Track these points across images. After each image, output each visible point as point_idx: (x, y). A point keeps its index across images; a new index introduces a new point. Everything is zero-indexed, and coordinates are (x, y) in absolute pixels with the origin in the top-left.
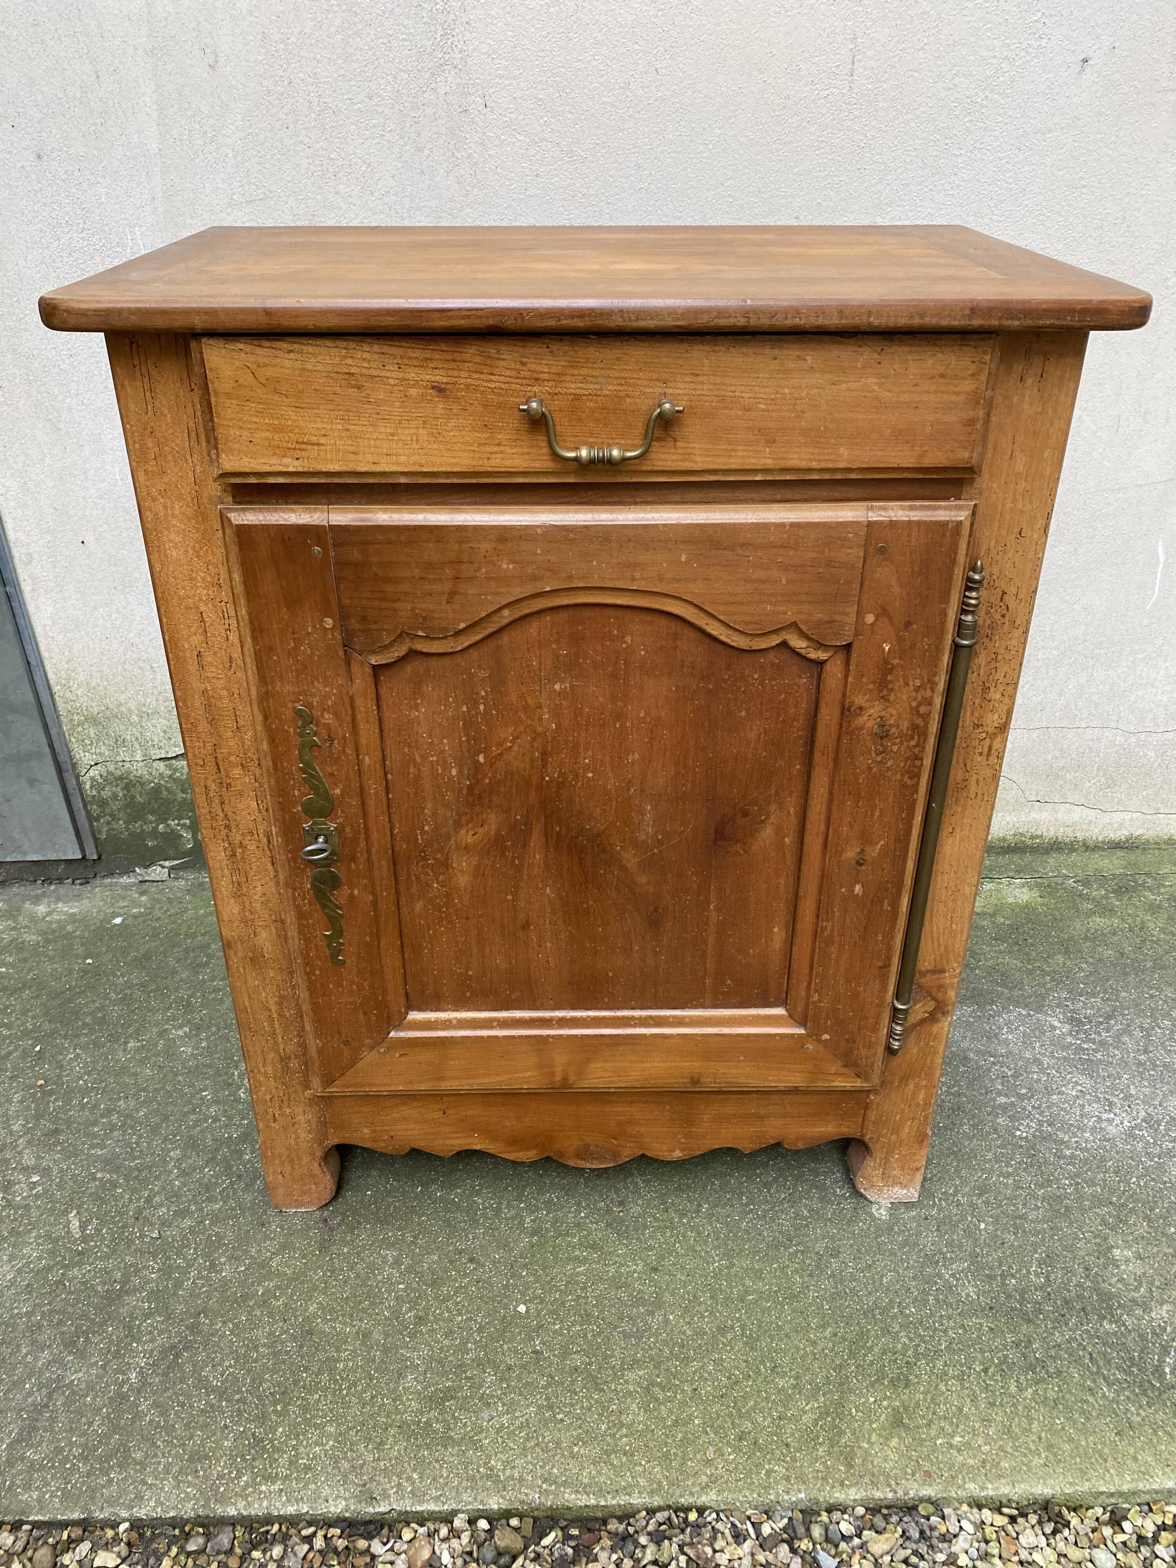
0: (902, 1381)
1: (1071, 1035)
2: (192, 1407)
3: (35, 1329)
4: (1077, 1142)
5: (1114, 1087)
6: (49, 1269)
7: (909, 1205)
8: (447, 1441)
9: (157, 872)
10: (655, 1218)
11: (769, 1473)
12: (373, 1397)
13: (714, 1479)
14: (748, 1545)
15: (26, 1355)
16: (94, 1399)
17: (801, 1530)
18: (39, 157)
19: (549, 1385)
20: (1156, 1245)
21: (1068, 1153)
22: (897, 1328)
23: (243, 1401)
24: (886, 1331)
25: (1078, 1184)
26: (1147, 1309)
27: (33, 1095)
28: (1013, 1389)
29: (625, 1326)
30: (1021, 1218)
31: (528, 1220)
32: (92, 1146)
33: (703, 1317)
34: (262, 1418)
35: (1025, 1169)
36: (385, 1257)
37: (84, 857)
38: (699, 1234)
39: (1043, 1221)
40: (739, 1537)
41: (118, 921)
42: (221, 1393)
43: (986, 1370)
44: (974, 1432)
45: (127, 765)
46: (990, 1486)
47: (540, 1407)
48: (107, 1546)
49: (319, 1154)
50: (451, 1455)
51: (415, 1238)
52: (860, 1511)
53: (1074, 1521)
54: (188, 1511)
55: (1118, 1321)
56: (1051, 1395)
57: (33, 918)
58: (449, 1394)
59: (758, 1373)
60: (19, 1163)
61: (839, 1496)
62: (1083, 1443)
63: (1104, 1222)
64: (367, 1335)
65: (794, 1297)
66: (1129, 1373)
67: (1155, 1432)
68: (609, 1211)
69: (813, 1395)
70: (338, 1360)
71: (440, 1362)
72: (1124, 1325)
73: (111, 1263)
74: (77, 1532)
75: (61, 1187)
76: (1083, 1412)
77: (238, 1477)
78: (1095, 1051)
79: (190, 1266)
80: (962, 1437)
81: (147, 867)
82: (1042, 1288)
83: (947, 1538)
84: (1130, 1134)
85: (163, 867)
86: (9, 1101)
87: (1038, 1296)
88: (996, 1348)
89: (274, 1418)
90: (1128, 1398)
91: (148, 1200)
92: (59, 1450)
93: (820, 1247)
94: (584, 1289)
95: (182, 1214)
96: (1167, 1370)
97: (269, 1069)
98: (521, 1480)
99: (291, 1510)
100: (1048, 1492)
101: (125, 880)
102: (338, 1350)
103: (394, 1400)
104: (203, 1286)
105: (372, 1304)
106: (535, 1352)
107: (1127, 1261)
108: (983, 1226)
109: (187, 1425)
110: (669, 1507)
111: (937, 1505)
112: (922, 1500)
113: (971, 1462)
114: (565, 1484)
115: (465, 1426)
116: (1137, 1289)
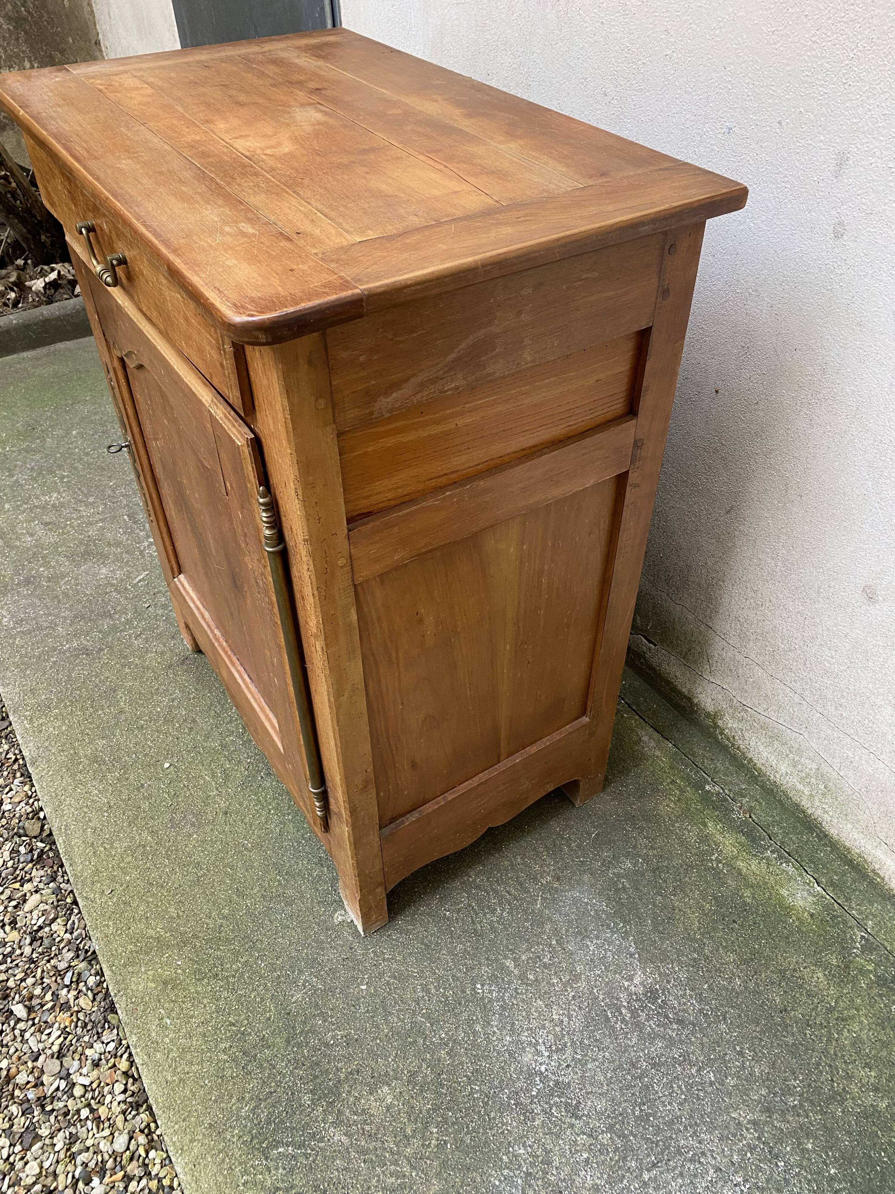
0: (200, 976)
1: (630, 995)
2: (58, 674)
3: (79, 601)
4: (494, 1032)
5: (585, 1048)
6: (113, 585)
7: (355, 932)
11: (105, 925)
12: (87, 734)
13: (92, 900)
14: (68, 936)
15: (65, 608)
16: (51, 642)
17: (81, 958)
19: (124, 800)
20: (409, 1120)
21: (478, 1028)
22: (243, 960)
24: (237, 954)
25: (446, 1045)
28: (223, 1046)
29: (178, 817)
30: (385, 1010)
31: (231, 738)
33: (202, 851)
35: (441, 1002)
38: (266, 823)
40: (70, 930)
42: (69, 680)
43: (231, 1025)
44: (178, 1030)
46: (139, 1050)
47: (108, 803)
50: (67, 780)
51: (194, 698)
53: (143, 1116)
55: (315, 1104)
56: (228, 1073)
58: (101, 762)
59: (174, 896)
62: (194, 1102)
63: (413, 1074)
65: (240, 893)
66: (269, 1123)
67: (221, 1151)
69: (170, 930)
70: (102, 710)
72: (313, 1110)
73: (124, 602)
76: (221, 1097)
77: (28, 710)
78: (623, 1021)
79: (135, 628)
80: (171, 1024)
82: (323, 1043)
83: (99, 1038)
84: (531, 1074)
87: (314, 1042)
88: (255, 1026)
89: (62, 705)
90: (246, 1126)
93: (290, 892)
94: (195, 786)
96: (280, 1150)
98: (63, 816)
102: (109, 707)
103: (89, 743)
104: (126, 639)
105: (143, 704)
106: (143, 785)
108: (364, 987)
109: (48, 679)
110: (71, 887)
112: (116, 1014)
113: (154, 1034)
114: (67, 835)
115: (85, 778)
116: (355, 1113)
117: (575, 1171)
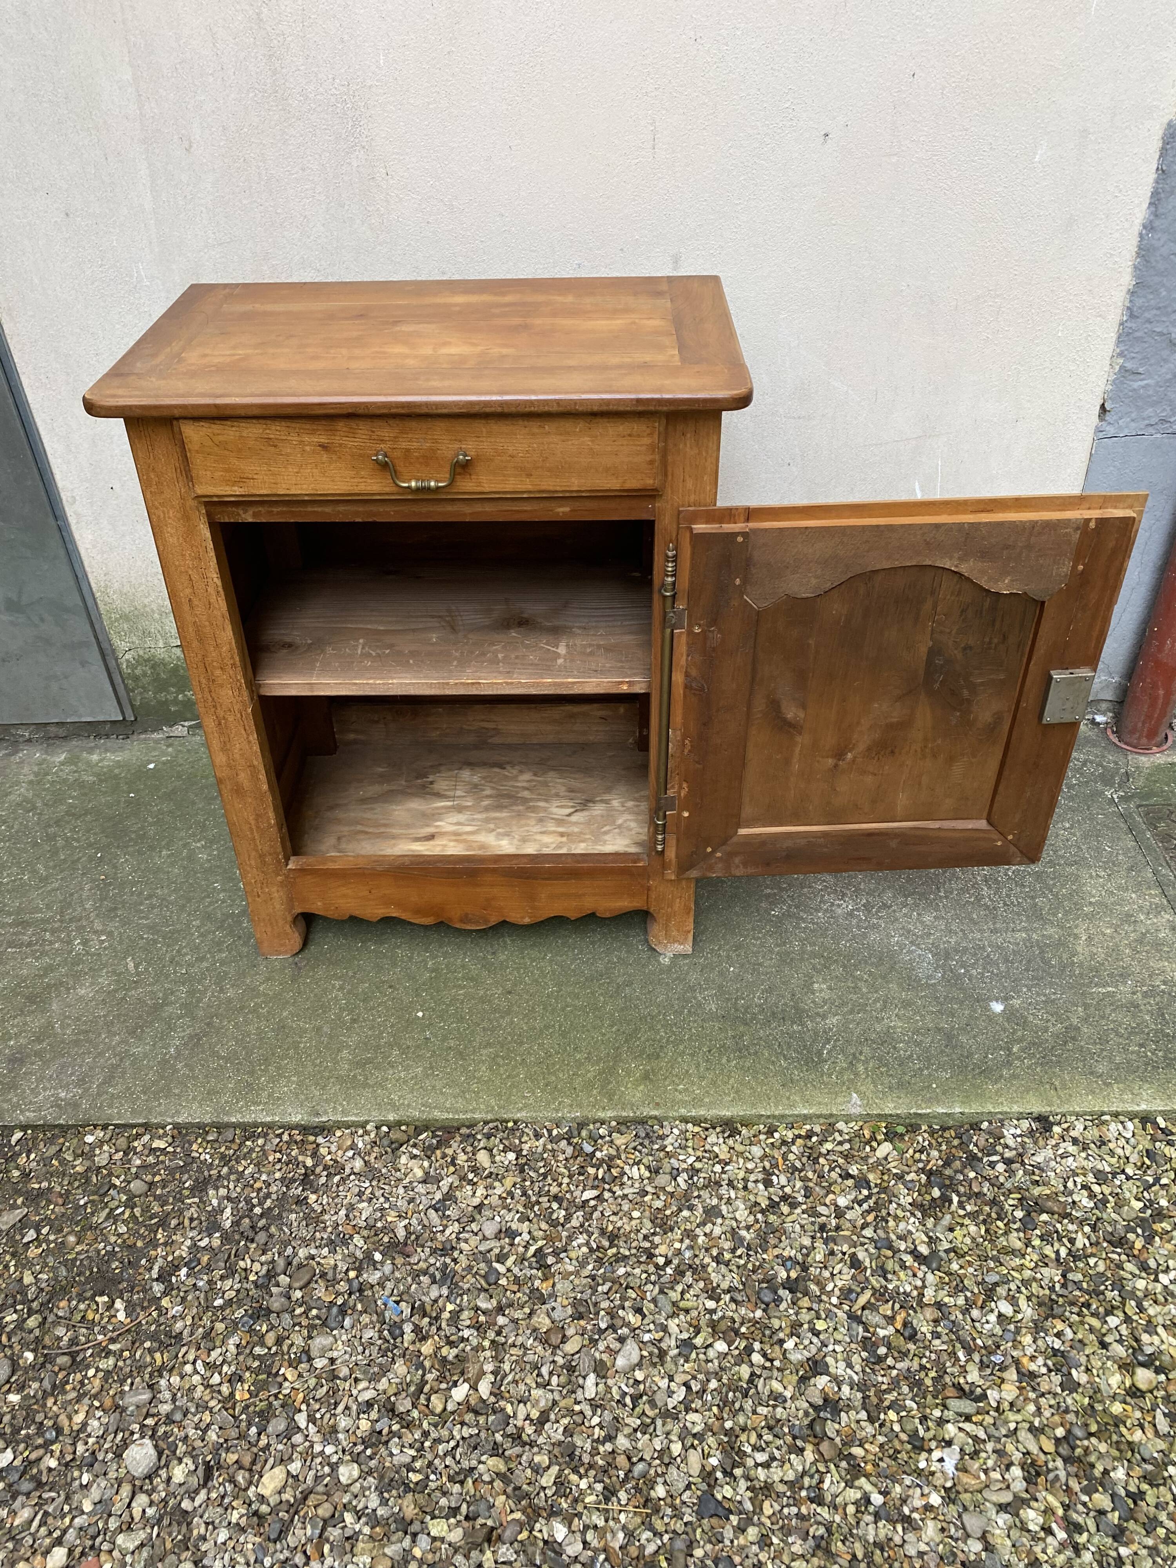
0: (655, 1056)
2: (209, 1066)
3: (109, 1024)
4: (812, 919)
5: (850, 884)
6: (116, 991)
7: (685, 956)
8: (365, 1085)
9: (180, 730)
10: (515, 963)
11: (560, 1104)
12: (321, 1062)
13: (526, 1106)
14: (542, 1141)
15: (105, 1038)
16: (148, 1062)
17: (576, 1133)
18: (67, 215)
19: (432, 1056)
20: (844, 982)
21: (803, 925)
22: (659, 1027)
23: (240, 1063)
24: (652, 1029)
25: (804, 944)
26: (824, 1017)
27: (98, 886)
28: (724, 1061)
29: (485, 1024)
30: (759, 964)
31: (430, 963)
32: (140, 918)
33: (536, 1020)
34: (252, 1073)
36: (334, 985)
37: (124, 719)
38: (542, 972)
39: (774, 966)
40: (538, 1136)
41: (152, 766)
42: (227, 1059)
43: (709, 1051)
44: (693, 1083)
45: (153, 650)
46: (696, 1111)
47: (425, 1068)
48: (160, 1138)
49: (289, 919)
50: (368, 1093)
51: (355, 974)
52: (614, 1123)
53: (744, 1131)
54: (207, 1119)
55: (803, 1025)
56: (747, 1064)
57: (88, 763)
58: (369, 1061)
59: (565, 1051)
60: (92, 928)
61: (601, 1115)
62: (759, 1090)
63: (814, 968)
64: (319, 1029)
65: (597, 1009)
66: (800, 1053)
67: (806, 1085)
68: (484, 958)
69: (597, 1063)
70: (300, 1042)
71: (365, 1044)
72: (807, 1027)
73: (155, 988)
74: (141, 1130)
75: (121, 942)
76: (764, 1074)
77: (237, 1103)
79: (206, 990)
80: (685, 1085)
81: (171, 726)
82: (760, 1005)
83: (662, 1137)
85: (184, 726)
86: (82, 889)
87: (756, 1010)
88: (720, 1039)
89: (259, 1072)
90: (795, 1067)
91: (178, 951)
92: (128, 1088)
93: (620, 980)
94: (462, 1003)
95: (201, 959)
96: (825, 1052)
97: (253, 862)
98: (409, 1105)
99: (268, 1119)
100: (729, 1114)
101: (155, 736)
102: (301, 1037)
103: (335, 1064)
104: (215, 1001)
105: (324, 1011)
106: (426, 1039)
107: (821, 990)
108: (732, 969)
109: (206, 1076)
110: (497, 1120)
111: (660, 1121)
112: (651, 1118)
113: (686, 1098)
114: (435, 1108)
115: (377, 1077)
116: (822, 1007)
117: (922, 923)
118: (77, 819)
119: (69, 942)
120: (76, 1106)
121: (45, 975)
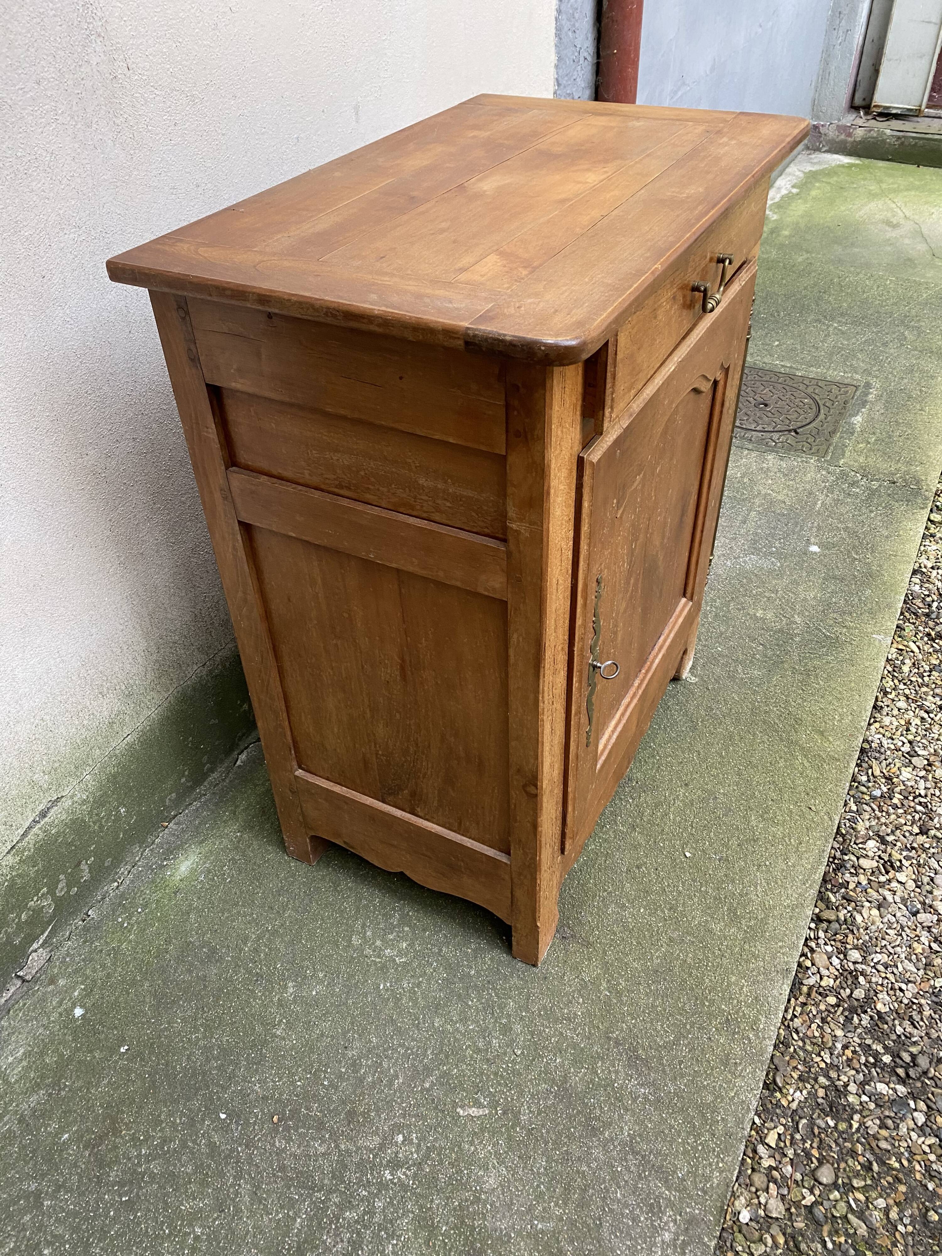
0: (799, 721)
2: (684, 1057)
3: (566, 1157)
6: (510, 1139)
8: (764, 922)
10: (650, 770)
12: (719, 950)
13: (827, 814)
14: (860, 819)
15: (589, 1167)
16: (650, 1121)
17: (859, 795)
19: (745, 861)
23: (693, 1025)
24: (767, 713)
26: (794, 623)
27: (288, 1128)
28: (817, 686)
29: (720, 813)
31: (621, 828)
32: (390, 1084)
33: (728, 778)
34: (711, 1016)
36: (614, 912)
38: (670, 756)
40: (854, 820)
41: (79, 1012)
42: (682, 1036)
43: (803, 690)
44: (835, 709)
47: (758, 870)
48: (764, 1135)
50: (773, 923)
51: (606, 891)
52: (860, 768)
54: (762, 1075)
55: (796, 635)
56: (825, 676)
58: (732, 911)
59: (772, 771)
60: (371, 1151)
62: (853, 679)
63: (739, 609)
64: (671, 940)
66: (824, 646)
67: (857, 654)
69: (794, 756)
71: (708, 908)
72: (799, 634)
73: (529, 1090)
74: (750, 1152)
75: (424, 1118)
76: (838, 671)
77: (749, 1039)
79: (560, 1034)
80: (836, 715)
82: (766, 649)
83: (880, 746)
85: (36, 951)
86: (280, 1152)
87: (770, 652)
88: (792, 680)
89: (714, 1008)
90: (836, 653)
92: (686, 1152)
93: (703, 713)
94: (686, 821)
95: (506, 1030)
98: (800, 895)
102: (677, 959)
103: (726, 939)
104: (584, 1029)
105: (648, 930)
106: (720, 859)
107: (764, 614)
108: (720, 650)
109: (698, 1062)
111: (865, 741)
112: (862, 744)
113: (849, 719)
114: (809, 876)
115: (757, 909)
116: (781, 620)
118: (116, 1132)
119: (383, 1186)
120: (692, 1221)
121: (433, 1229)
